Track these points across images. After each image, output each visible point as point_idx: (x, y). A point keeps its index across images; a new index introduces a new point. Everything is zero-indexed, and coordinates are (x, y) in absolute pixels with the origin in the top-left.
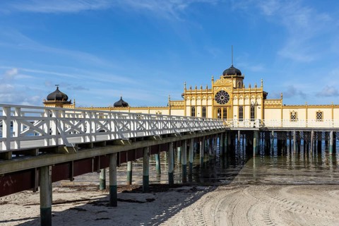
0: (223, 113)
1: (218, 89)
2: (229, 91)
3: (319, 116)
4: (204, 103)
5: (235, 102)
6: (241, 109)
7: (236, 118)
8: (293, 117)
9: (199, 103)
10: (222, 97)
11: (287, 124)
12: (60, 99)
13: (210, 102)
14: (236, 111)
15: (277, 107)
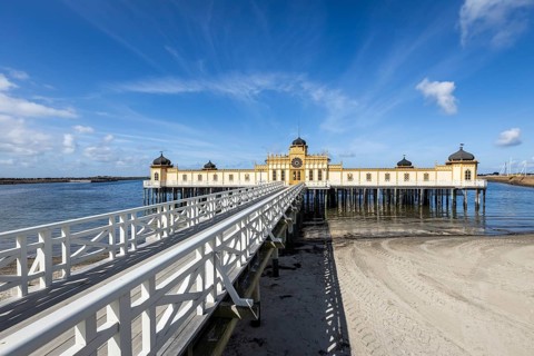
0: (297, 176)
1: (294, 157)
2: (302, 157)
3: (369, 177)
4: (283, 167)
5: (307, 166)
6: (311, 172)
7: (307, 179)
8: (350, 178)
9: (279, 166)
10: (297, 163)
11: (346, 183)
12: (164, 164)
13: (288, 166)
14: (307, 173)
15: (337, 170)
